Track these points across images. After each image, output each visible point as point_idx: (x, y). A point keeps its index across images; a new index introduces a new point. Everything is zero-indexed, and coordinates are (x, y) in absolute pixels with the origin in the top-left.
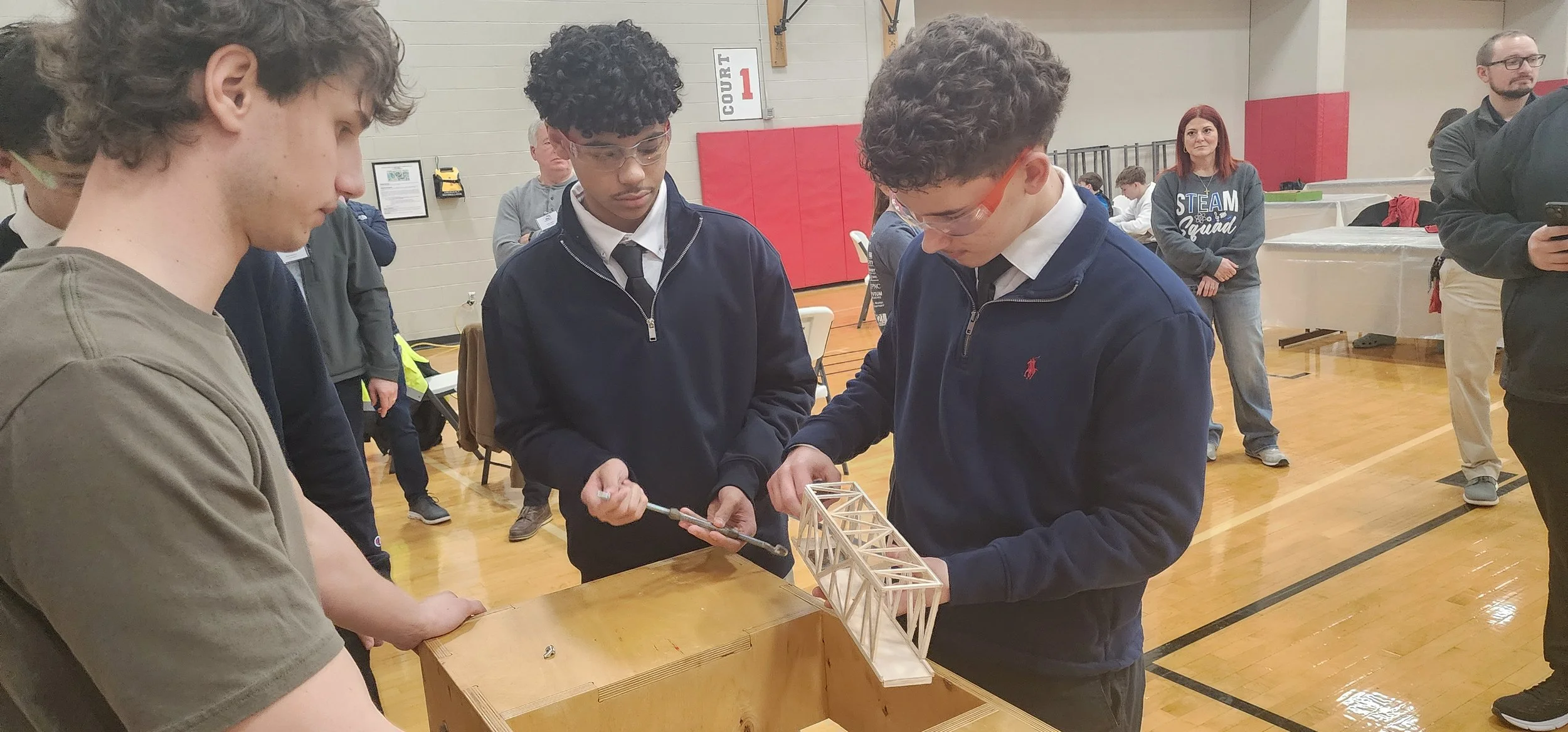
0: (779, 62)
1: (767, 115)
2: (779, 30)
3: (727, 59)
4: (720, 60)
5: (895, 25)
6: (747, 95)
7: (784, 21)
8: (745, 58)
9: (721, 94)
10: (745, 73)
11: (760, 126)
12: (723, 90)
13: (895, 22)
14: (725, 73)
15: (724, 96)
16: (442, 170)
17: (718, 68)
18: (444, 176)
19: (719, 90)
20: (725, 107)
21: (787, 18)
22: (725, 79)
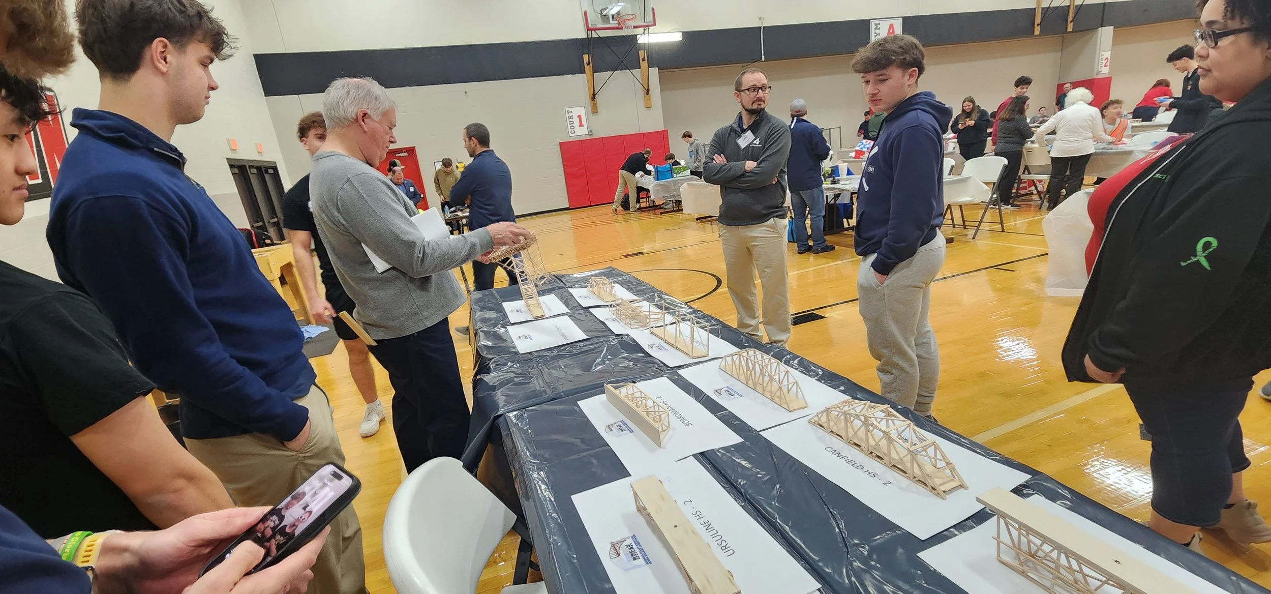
0: (595, 111)
1: (590, 132)
2: (593, 98)
3: (571, 112)
4: (568, 112)
5: (648, 92)
6: (581, 125)
7: (594, 95)
8: (581, 111)
9: (569, 126)
10: (580, 117)
11: (588, 138)
12: (570, 124)
13: (648, 90)
14: (571, 117)
15: (571, 126)
16: (459, 163)
17: (568, 115)
18: (459, 165)
19: (568, 123)
20: (571, 131)
21: (595, 93)
22: (570, 120)
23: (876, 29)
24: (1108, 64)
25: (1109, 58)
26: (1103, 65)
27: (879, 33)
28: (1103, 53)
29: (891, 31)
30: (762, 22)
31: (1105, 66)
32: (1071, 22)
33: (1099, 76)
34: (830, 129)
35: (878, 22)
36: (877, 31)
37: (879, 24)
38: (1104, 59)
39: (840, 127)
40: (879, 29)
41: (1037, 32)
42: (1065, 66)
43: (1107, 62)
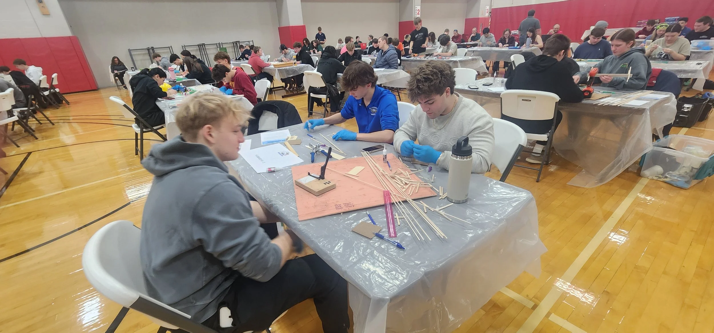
24: (420, 13)
25: (420, 10)
26: (417, 13)
28: (416, 7)
31: (418, 14)
38: (417, 10)
39: (253, 41)
42: (401, 11)
43: (419, 12)
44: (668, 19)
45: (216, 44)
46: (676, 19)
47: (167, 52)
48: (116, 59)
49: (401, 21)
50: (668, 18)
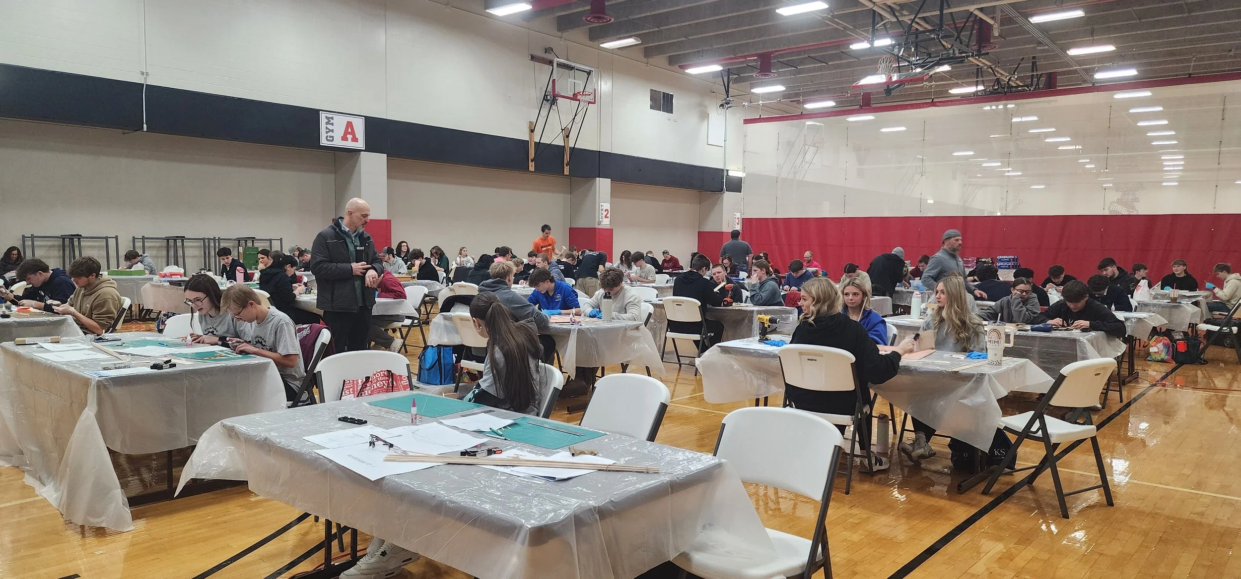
23: (327, 123)
24: (609, 215)
25: (609, 209)
26: (604, 216)
27: (333, 130)
28: (603, 204)
29: (350, 130)
30: (145, 79)
31: (606, 217)
32: (567, 166)
33: (600, 227)
34: (270, 240)
35: (331, 116)
36: (330, 127)
37: (332, 118)
38: (604, 210)
40: (332, 124)
41: (532, 168)
42: (574, 210)
43: (608, 213)
44: (1001, 259)
45: (204, 239)
46: (1010, 259)
47: (99, 247)
48: (15, 252)
49: (575, 226)
50: (1001, 257)
